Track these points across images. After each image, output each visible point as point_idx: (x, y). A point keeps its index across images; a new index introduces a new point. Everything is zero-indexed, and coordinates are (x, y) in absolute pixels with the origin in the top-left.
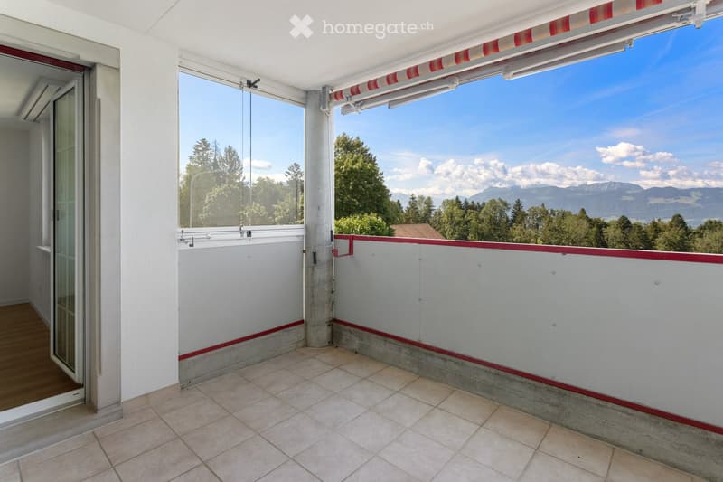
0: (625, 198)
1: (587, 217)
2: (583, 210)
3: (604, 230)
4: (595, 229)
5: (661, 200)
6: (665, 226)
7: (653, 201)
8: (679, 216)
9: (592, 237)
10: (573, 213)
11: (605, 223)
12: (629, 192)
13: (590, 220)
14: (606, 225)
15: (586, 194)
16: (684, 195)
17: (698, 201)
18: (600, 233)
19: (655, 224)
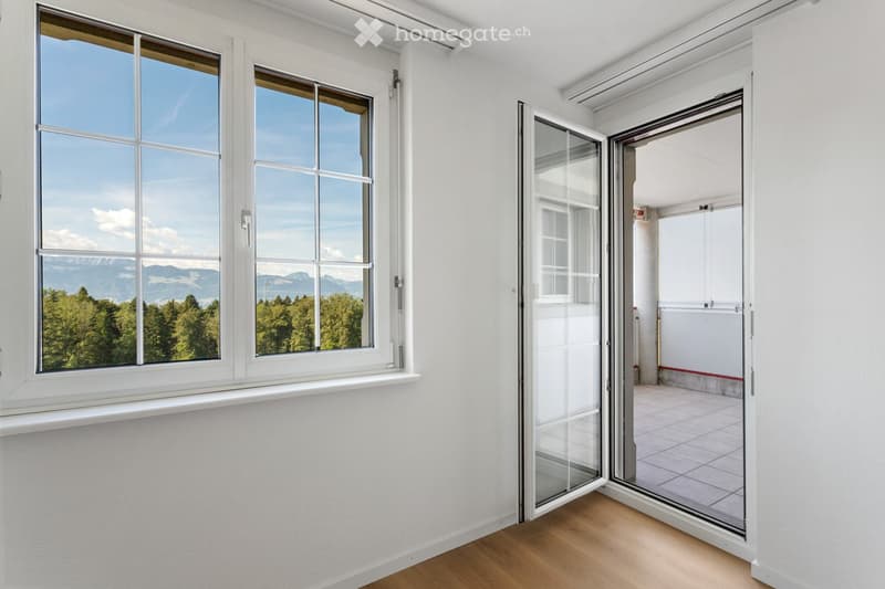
0: (122, 276)
1: (90, 298)
2: (83, 289)
3: (117, 314)
4: (103, 314)
5: (162, 280)
6: (181, 307)
7: (154, 280)
8: (192, 296)
9: (100, 324)
10: (68, 294)
11: (115, 306)
12: (128, 268)
13: (96, 302)
14: (118, 309)
15: (72, 269)
16: (183, 275)
17: (197, 282)
18: (111, 319)
19: (171, 305)
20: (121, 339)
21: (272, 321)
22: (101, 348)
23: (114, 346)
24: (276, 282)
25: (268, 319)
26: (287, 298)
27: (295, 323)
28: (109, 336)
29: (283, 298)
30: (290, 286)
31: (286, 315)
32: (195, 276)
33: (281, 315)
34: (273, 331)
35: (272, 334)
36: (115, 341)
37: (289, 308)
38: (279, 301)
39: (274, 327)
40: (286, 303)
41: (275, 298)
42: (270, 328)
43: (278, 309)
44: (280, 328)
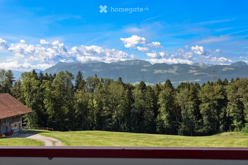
0: (143, 70)
1: (123, 83)
2: (120, 78)
3: (133, 91)
4: (127, 90)
5: (160, 71)
6: (163, 87)
7: (157, 72)
8: (169, 80)
9: (126, 96)
12: (145, 66)
13: (124, 85)
14: (133, 88)
15: (122, 68)
16: (170, 68)
17: (177, 72)
18: (130, 93)
19: (158, 86)
20: (135, 104)
21: (214, 95)
22: (126, 108)
23: (131, 108)
24: (224, 70)
25: (211, 94)
26: (226, 80)
27: (229, 98)
28: (129, 102)
29: (223, 80)
30: (233, 71)
31: (223, 92)
32: (176, 69)
33: (220, 91)
34: (215, 102)
35: (214, 105)
36: (132, 105)
37: (225, 87)
38: (220, 82)
39: (215, 100)
40: (224, 84)
41: (217, 80)
42: (213, 100)
43: (218, 88)
44: (219, 101)
